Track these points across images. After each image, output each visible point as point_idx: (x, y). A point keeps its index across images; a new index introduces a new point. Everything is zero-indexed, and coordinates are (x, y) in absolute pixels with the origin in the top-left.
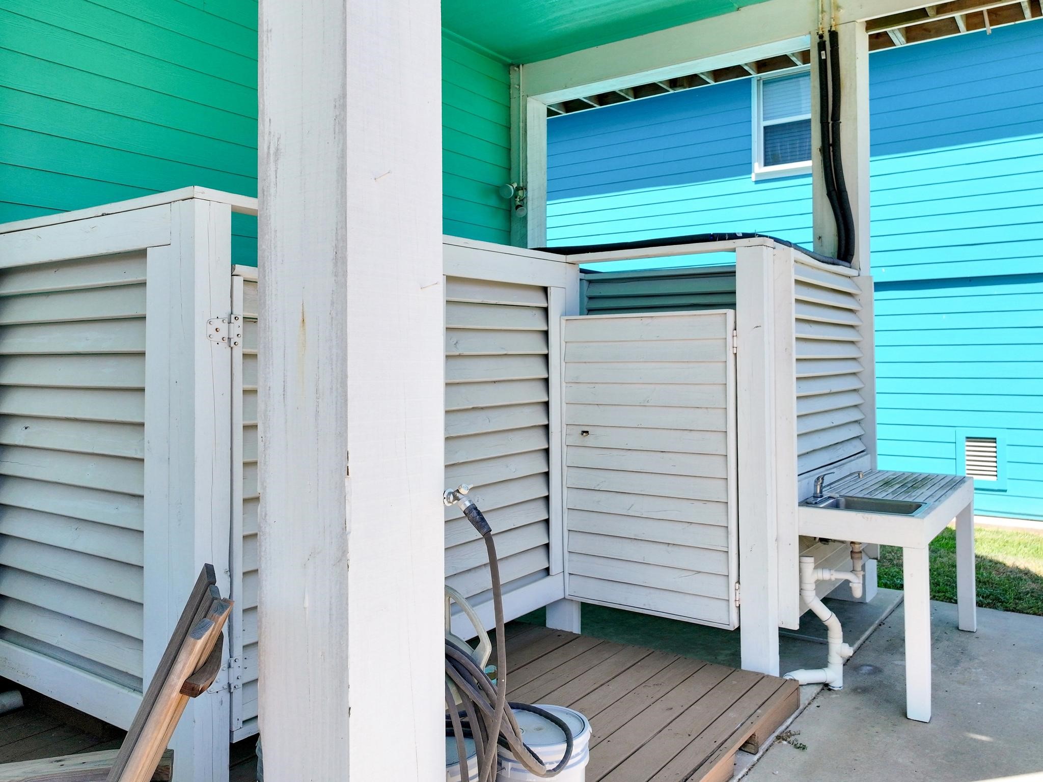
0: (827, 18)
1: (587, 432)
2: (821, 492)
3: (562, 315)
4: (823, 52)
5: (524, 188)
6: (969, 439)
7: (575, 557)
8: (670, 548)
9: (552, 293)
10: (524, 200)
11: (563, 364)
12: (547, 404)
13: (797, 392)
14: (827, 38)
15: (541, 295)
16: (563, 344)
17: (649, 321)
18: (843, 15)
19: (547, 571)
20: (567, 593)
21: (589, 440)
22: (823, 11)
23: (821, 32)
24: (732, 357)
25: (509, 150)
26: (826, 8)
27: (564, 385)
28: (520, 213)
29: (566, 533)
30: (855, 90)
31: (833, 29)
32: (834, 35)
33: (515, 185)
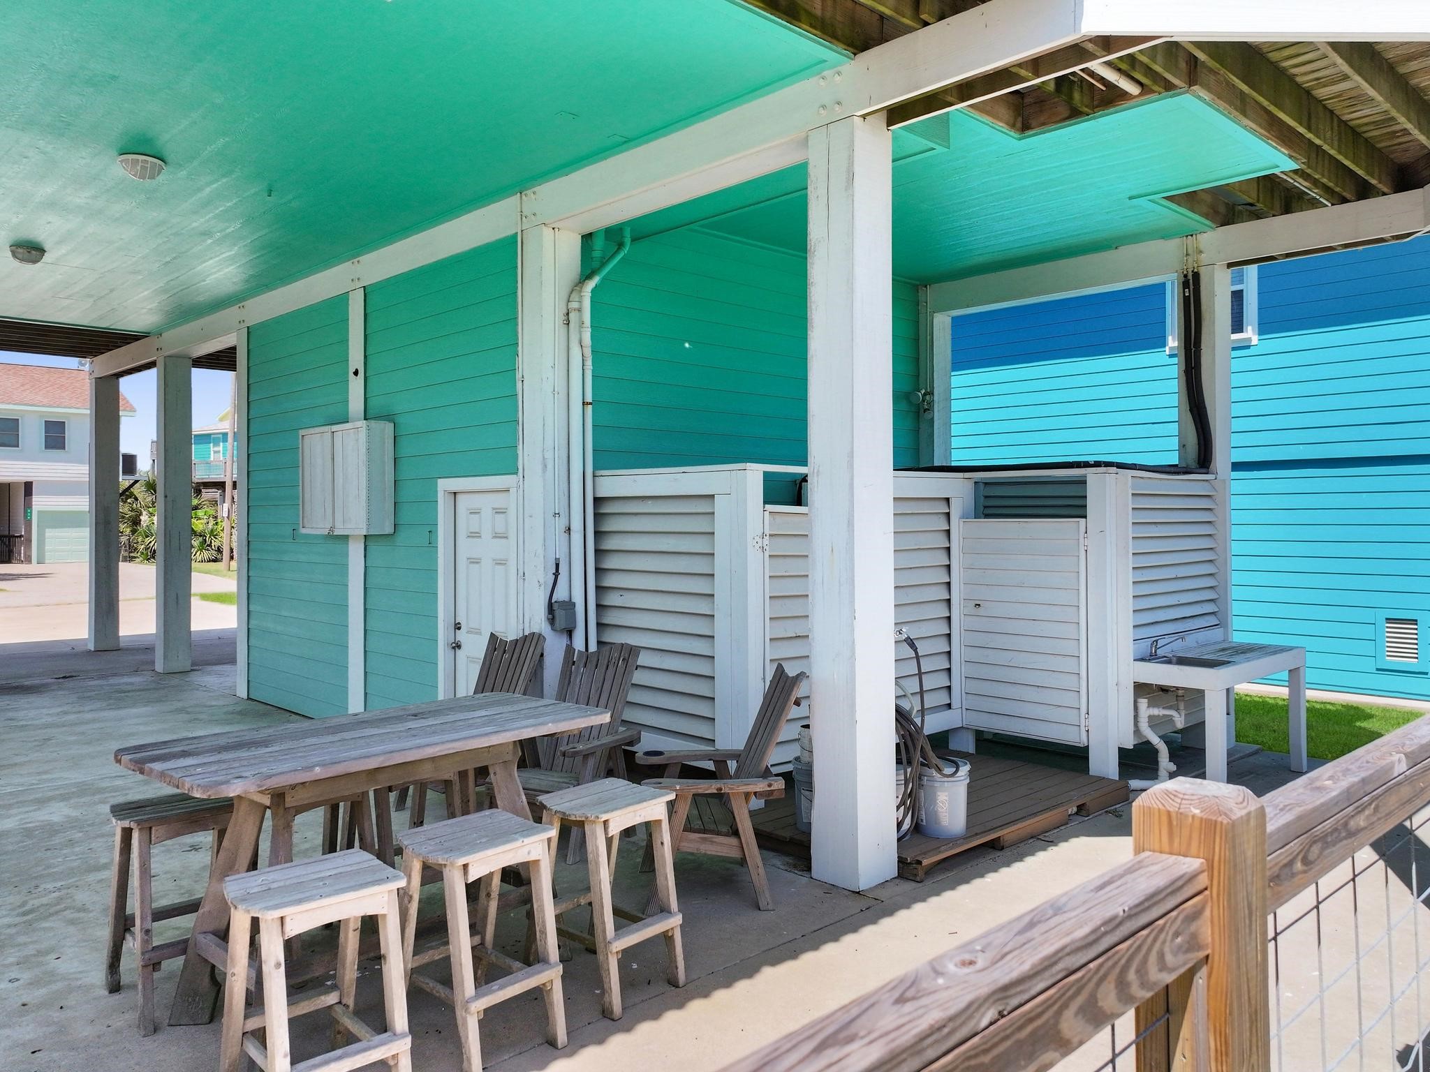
0: (1190, 260)
1: (979, 605)
2: (1155, 652)
3: (960, 518)
4: (1187, 290)
5: (932, 393)
6: (1389, 620)
7: (970, 696)
8: (1040, 689)
9: (952, 502)
10: (931, 403)
11: (962, 554)
12: (949, 584)
13: (1133, 578)
14: (1190, 277)
15: (944, 503)
16: (961, 540)
17: (1024, 525)
18: (1204, 258)
19: (949, 706)
20: (964, 723)
21: (981, 611)
22: (1187, 255)
23: (1185, 273)
24: (1084, 552)
25: (917, 360)
26: (1190, 252)
27: (962, 570)
28: (927, 416)
29: (963, 679)
30: (1214, 323)
31: (1196, 270)
32: (1196, 276)
33: (923, 392)
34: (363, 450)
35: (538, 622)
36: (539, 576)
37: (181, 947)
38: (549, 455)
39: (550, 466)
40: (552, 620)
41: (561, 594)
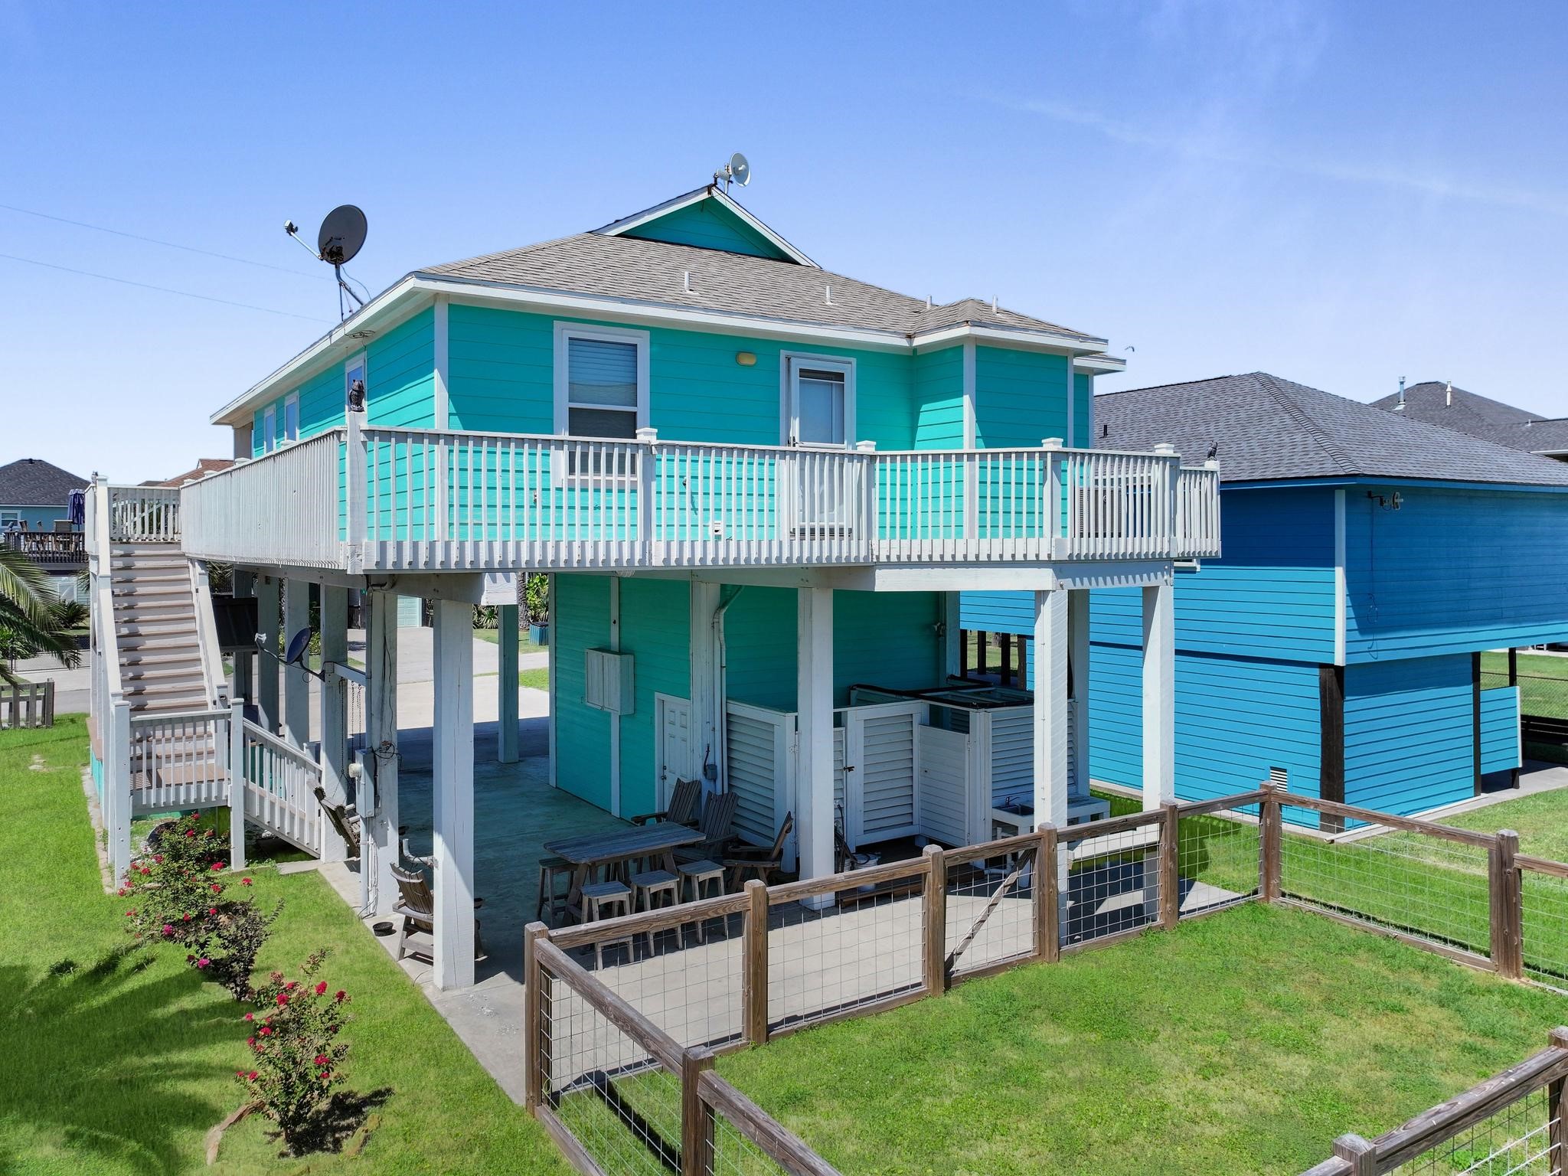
1: (926, 771)
2: (1008, 803)
3: (918, 724)
5: (945, 624)
6: (1273, 768)
9: (914, 716)
10: (944, 631)
11: (919, 743)
12: (912, 759)
16: (919, 735)
19: (912, 823)
20: (920, 833)
21: (927, 775)
27: (919, 751)
28: (942, 638)
34: (618, 670)
35: (699, 775)
36: (700, 752)
37: (563, 909)
38: (704, 694)
39: (705, 699)
40: (705, 774)
41: (710, 761)
